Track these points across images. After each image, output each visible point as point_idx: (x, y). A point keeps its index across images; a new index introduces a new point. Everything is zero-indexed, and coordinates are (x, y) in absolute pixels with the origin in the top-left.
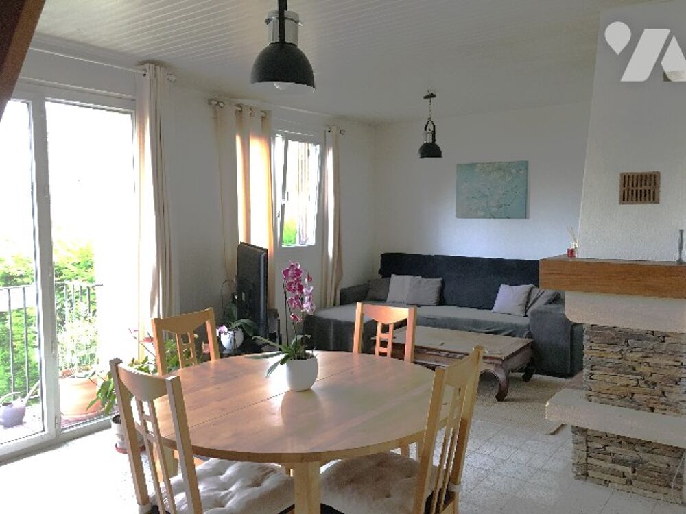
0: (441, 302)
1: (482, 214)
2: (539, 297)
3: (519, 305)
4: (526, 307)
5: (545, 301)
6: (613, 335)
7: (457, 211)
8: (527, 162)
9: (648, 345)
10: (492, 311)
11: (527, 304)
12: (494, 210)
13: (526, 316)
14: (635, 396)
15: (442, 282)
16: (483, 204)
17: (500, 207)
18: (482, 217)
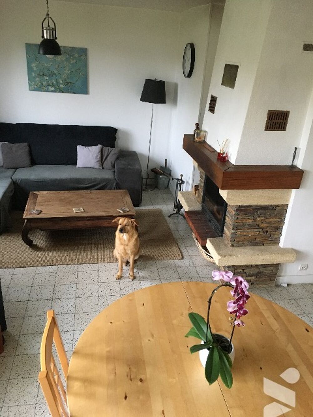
0: (33, 162)
1: (53, 89)
2: (109, 154)
3: (97, 162)
4: (102, 162)
5: (114, 157)
6: (251, 210)
7: (30, 85)
8: (86, 49)
9: (268, 212)
10: (77, 166)
11: (102, 160)
12: (62, 86)
13: (103, 168)
14: (257, 239)
15: (29, 146)
16: (53, 81)
17: (67, 85)
18: (52, 91)
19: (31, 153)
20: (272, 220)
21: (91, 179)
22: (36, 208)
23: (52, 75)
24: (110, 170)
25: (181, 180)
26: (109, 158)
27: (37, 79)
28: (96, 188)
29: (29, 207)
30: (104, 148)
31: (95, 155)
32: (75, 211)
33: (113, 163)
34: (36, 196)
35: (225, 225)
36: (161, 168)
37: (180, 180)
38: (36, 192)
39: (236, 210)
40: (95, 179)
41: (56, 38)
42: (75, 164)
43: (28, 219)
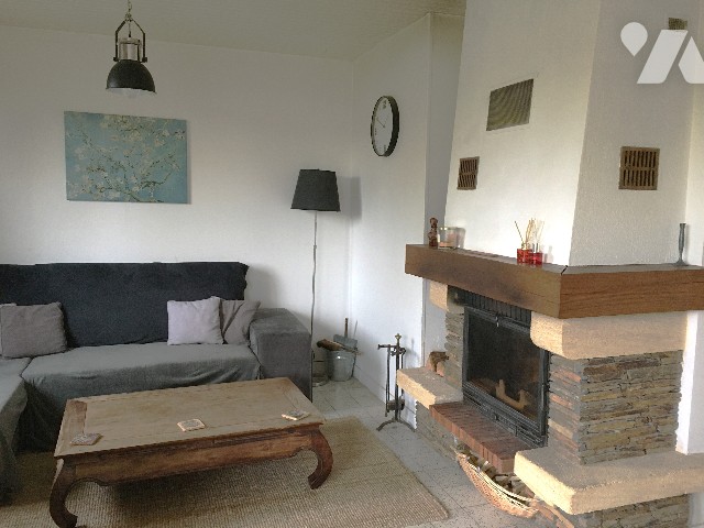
0: (71, 343)
1: (118, 195)
2: (236, 314)
3: (213, 329)
4: (221, 328)
5: (249, 317)
6: (614, 367)
7: (69, 189)
8: (185, 121)
9: (649, 371)
10: (169, 342)
11: (222, 326)
12: (136, 189)
13: (225, 342)
14: (633, 440)
15: (62, 308)
16: (119, 180)
17: (147, 186)
18: (116, 200)
19: (66, 323)
20: (657, 389)
21: (206, 363)
22: (86, 430)
23: (117, 167)
24: (240, 344)
25: (397, 347)
26: (235, 322)
27: (86, 177)
28: (222, 377)
29: (67, 430)
30: (227, 303)
31: (208, 317)
32: (182, 429)
33: (246, 329)
34: (82, 408)
35: (549, 415)
36: (337, 337)
37: (395, 347)
38: (81, 399)
39: (582, 371)
40: (214, 363)
41: (145, 60)
42: (164, 338)
43: (68, 459)
